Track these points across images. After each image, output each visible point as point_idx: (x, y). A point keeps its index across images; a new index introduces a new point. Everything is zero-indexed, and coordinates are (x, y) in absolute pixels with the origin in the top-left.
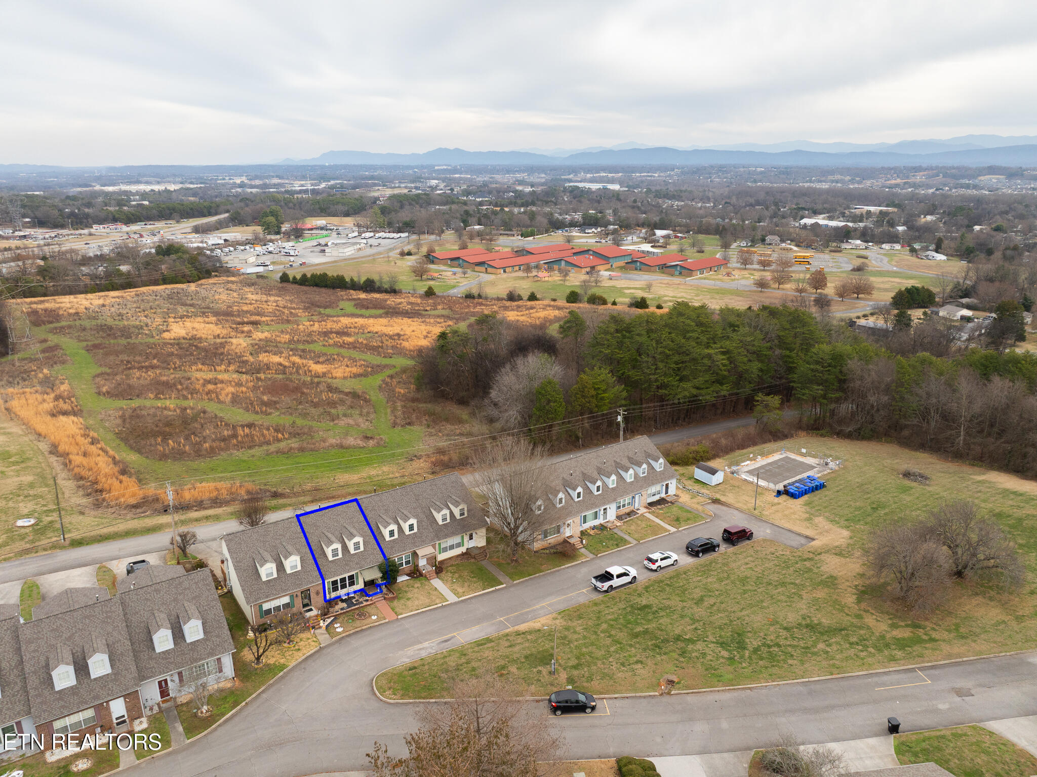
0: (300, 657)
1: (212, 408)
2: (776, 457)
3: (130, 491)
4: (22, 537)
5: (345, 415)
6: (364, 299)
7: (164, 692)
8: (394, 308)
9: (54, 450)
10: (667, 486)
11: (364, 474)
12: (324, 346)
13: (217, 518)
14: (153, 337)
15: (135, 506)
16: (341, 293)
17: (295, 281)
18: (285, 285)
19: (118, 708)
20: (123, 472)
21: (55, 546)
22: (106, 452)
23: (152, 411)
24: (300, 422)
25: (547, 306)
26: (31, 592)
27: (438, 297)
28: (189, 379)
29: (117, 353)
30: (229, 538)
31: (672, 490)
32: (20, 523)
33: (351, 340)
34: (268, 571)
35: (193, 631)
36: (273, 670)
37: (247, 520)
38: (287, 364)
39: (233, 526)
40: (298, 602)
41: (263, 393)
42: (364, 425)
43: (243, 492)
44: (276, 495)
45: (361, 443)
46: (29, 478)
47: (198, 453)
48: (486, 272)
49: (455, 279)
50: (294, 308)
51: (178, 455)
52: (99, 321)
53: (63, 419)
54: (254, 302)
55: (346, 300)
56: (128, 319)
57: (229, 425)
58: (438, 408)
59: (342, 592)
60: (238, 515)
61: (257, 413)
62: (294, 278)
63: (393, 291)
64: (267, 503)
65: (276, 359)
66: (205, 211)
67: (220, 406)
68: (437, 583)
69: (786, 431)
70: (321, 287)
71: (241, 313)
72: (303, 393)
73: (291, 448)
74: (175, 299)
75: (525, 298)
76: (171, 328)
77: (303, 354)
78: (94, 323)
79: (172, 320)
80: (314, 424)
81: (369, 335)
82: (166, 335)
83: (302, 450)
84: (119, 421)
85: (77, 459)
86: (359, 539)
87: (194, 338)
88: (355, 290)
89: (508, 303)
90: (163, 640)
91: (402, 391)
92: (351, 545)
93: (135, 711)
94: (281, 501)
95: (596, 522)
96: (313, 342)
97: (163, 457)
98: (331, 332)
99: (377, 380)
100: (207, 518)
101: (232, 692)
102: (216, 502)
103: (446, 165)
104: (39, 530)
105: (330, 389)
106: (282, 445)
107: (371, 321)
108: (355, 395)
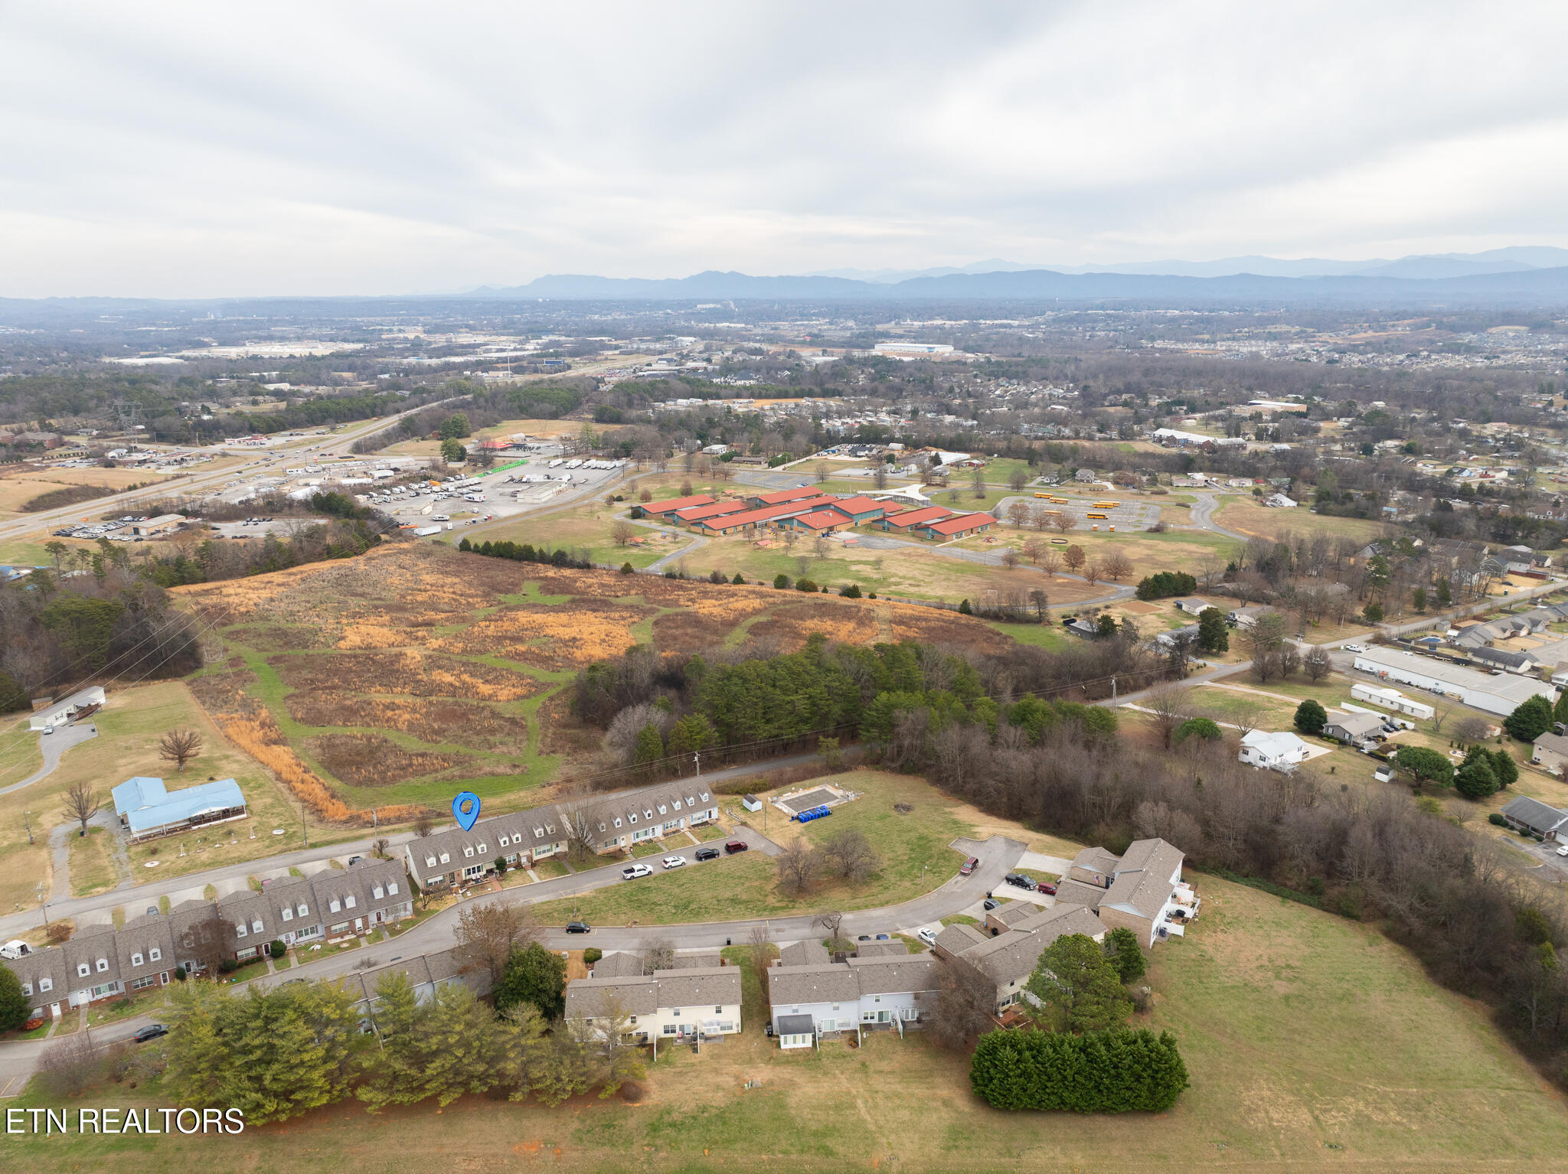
0: (447, 907)
1: (392, 736)
2: (817, 789)
3: (339, 810)
4: (280, 841)
5: (501, 743)
6: (552, 578)
7: (379, 919)
8: (583, 593)
9: (279, 777)
10: (710, 813)
11: (505, 799)
12: (496, 657)
13: (400, 831)
14: (329, 646)
15: (346, 822)
16: (528, 568)
17: (477, 550)
18: (466, 554)
19: (359, 923)
20: (333, 796)
21: (300, 848)
22: (317, 780)
23: (343, 740)
24: (463, 750)
25: (750, 592)
26: (294, 872)
27: (636, 574)
28: (370, 704)
29: (299, 668)
30: (411, 843)
31: (715, 815)
32: (275, 832)
33: (521, 648)
34: (431, 862)
35: (393, 889)
36: (432, 912)
37: (419, 833)
38: (457, 684)
39: (411, 836)
40: (448, 880)
41: (435, 720)
42: (515, 752)
43: (417, 812)
44: (440, 815)
45: (509, 771)
46: (269, 801)
47: (384, 781)
48: (704, 535)
49: (663, 545)
50: (472, 596)
51: (369, 782)
52: (272, 623)
53: (275, 747)
54: (428, 587)
55: (531, 581)
56: (301, 621)
57: (406, 755)
58: (582, 734)
59: (473, 876)
60: (414, 829)
61: (428, 741)
62: (476, 546)
63: (586, 566)
64: (433, 821)
65: (448, 678)
66: (368, 411)
67: (399, 734)
68: (531, 872)
69: (846, 766)
70: (507, 558)
71: (415, 607)
72: (468, 719)
73: (454, 776)
74: (344, 583)
75: (731, 578)
76: (346, 634)
77: (474, 669)
78: (267, 625)
79: (345, 621)
80: (474, 752)
81: (545, 640)
82: (342, 644)
83: (462, 777)
84: (318, 750)
85: (299, 786)
86: (484, 845)
87: (368, 647)
88: (544, 563)
89: (710, 587)
90: (379, 893)
91: (557, 716)
92: (479, 849)
93: (366, 925)
94: (443, 819)
95: (647, 838)
96: (485, 652)
97: (359, 784)
98: (506, 638)
99: (537, 703)
100: (394, 830)
101: (411, 920)
102: (399, 820)
103: (713, 301)
104: (289, 837)
105: (495, 715)
106: (447, 773)
107: (551, 618)
108: (513, 721)
